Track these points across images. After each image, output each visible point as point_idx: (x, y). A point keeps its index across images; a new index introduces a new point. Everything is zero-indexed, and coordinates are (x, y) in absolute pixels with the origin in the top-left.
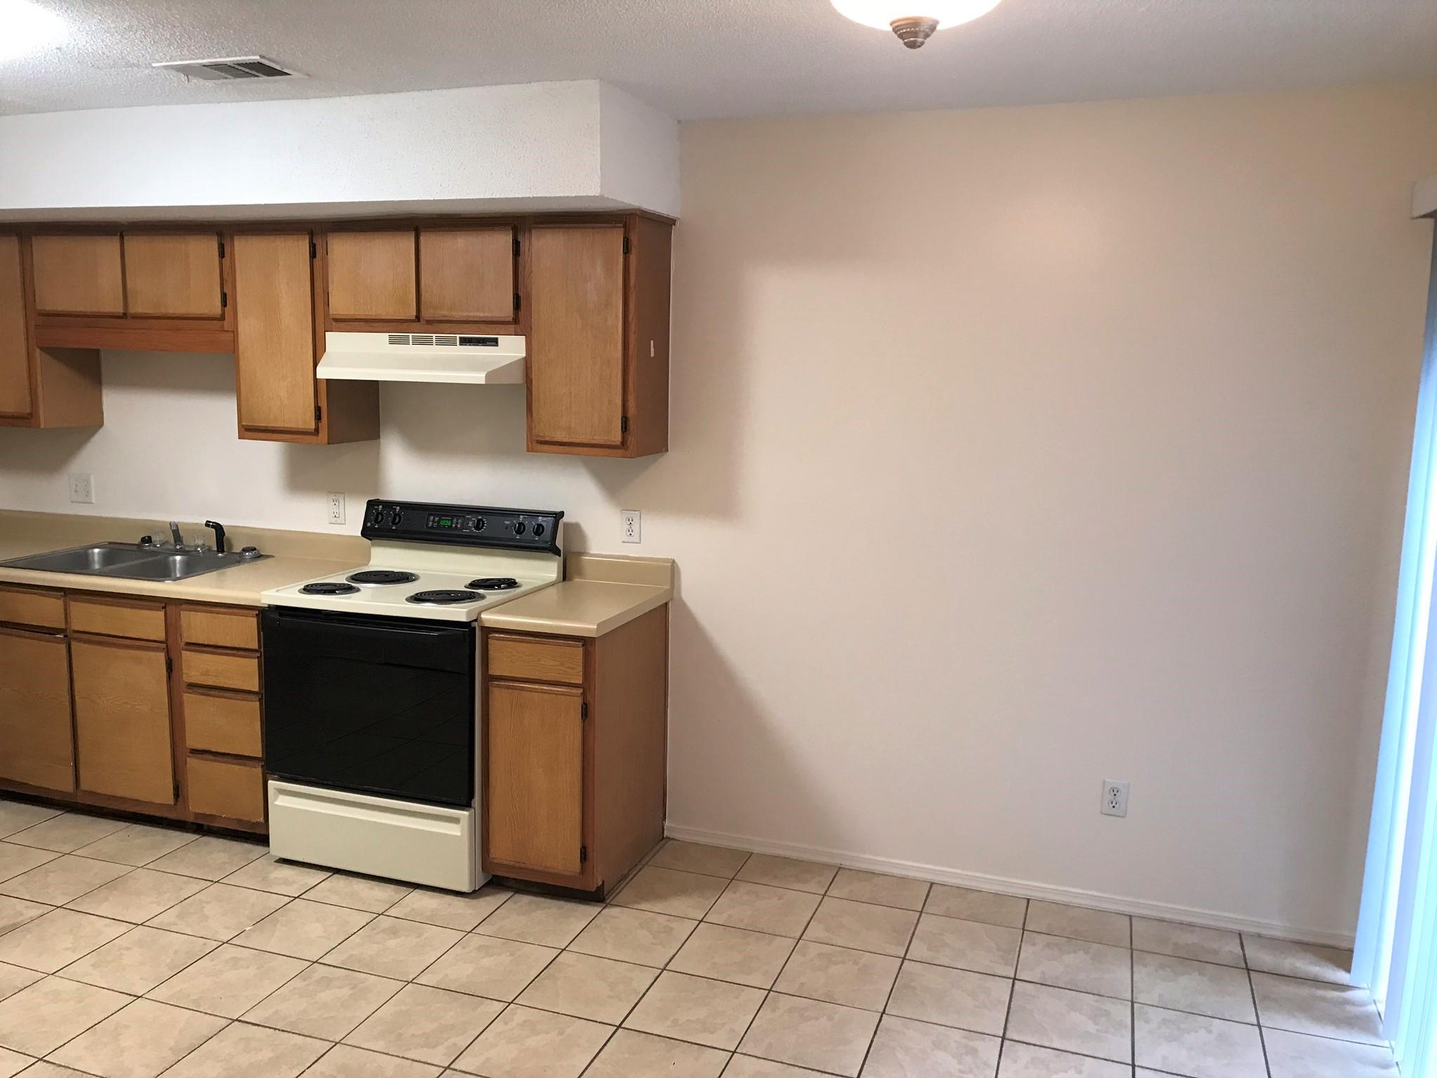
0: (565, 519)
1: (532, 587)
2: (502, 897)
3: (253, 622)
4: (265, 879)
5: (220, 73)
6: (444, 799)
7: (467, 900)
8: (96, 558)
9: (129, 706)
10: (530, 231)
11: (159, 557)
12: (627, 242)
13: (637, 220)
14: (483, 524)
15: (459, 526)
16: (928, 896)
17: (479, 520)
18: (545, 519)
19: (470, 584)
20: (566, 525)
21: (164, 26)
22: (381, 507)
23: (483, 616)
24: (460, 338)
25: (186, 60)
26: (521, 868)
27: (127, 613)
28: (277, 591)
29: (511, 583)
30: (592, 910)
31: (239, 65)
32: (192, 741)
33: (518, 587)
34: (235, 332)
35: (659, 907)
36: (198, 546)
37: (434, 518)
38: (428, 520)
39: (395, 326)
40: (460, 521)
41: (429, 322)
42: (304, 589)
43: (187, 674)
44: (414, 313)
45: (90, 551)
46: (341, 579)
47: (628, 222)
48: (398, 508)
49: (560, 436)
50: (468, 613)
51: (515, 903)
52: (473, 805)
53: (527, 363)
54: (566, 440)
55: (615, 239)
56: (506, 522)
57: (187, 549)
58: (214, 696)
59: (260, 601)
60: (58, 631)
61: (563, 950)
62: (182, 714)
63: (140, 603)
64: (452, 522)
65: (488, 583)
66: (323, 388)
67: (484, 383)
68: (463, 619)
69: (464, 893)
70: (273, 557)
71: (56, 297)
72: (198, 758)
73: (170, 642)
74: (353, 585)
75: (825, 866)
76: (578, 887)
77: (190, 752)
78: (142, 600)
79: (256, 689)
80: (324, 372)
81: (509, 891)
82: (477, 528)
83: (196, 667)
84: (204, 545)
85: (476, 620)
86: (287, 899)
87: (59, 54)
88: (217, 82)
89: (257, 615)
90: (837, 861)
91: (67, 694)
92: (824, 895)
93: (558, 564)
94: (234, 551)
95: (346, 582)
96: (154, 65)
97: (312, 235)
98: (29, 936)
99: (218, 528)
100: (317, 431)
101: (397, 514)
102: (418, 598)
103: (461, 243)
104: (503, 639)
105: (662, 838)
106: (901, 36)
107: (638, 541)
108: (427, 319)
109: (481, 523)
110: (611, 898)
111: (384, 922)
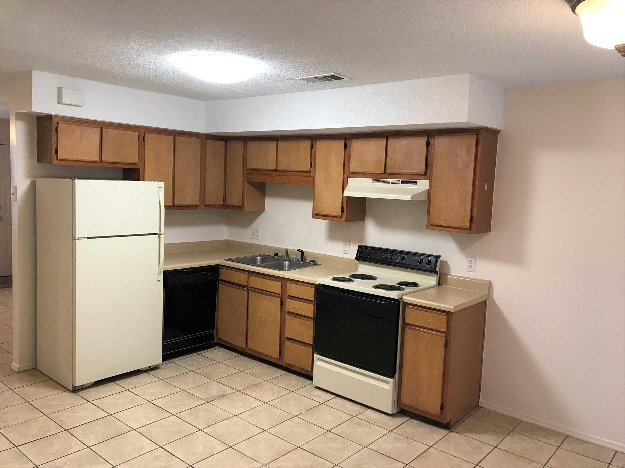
0: (441, 259)
1: (425, 287)
2: (405, 419)
3: (313, 290)
4: (310, 393)
5: (319, 80)
6: (383, 373)
7: (390, 417)
8: (259, 260)
9: (266, 318)
10: (435, 137)
11: (280, 261)
12: (478, 141)
13: (483, 131)
14: (405, 258)
15: (395, 258)
16: (614, 457)
17: (403, 256)
18: (432, 258)
19: (398, 283)
20: (441, 261)
21: (302, 65)
22: (364, 248)
23: (404, 297)
24: (401, 181)
25: (308, 76)
26: (414, 408)
27: (268, 282)
28: (323, 278)
29: (416, 285)
30: (445, 432)
31: (326, 76)
32: (288, 335)
33: (419, 286)
34: (314, 177)
35: (475, 436)
36: (294, 258)
37: (385, 254)
38: (382, 255)
39: (375, 176)
40: (395, 256)
41: (389, 174)
42: (333, 279)
43: (287, 307)
44: (383, 171)
45: (257, 257)
46: (347, 276)
47: (478, 132)
48: (370, 249)
49: (442, 223)
50: (398, 295)
51: (410, 422)
52: (395, 377)
53: (429, 192)
54: (443, 225)
55: (472, 140)
56: (415, 258)
57: (290, 259)
58: (297, 318)
59: (316, 282)
60: (245, 286)
61: (431, 447)
62: (285, 323)
63: (273, 278)
64: (392, 257)
65: (406, 283)
66: (345, 200)
67: (410, 200)
68: (396, 297)
69: (389, 414)
70: (321, 265)
71: (254, 164)
72: (289, 341)
73: (282, 295)
74: (352, 279)
75: (559, 434)
76: (439, 420)
77: (286, 339)
78: (273, 277)
79: (312, 317)
80: (347, 194)
81: (408, 417)
82: (403, 260)
83: (291, 305)
84: (296, 258)
85: (401, 299)
86: (319, 404)
87: (265, 77)
88: (317, 83)
89: (315, 287)
90: (567, 433)
91: (246, 310)
92: (559, 447)
93: (437, 278)
94: (307, 261)
95: (349, 277)
96: (296, 79)
97: (346, 139)
98: (228, 400)
99: (302, 252)
100: (342, 216)
101: (370, 252)
102: (377, 287)
103: (404, 142)
104: (412, 308)
105: (477, 406)
106: (620, 52)
107: (474, 271)
108: (389, 173)
109: (404, 258)
110: (453, 428)
111: (356, 420)
